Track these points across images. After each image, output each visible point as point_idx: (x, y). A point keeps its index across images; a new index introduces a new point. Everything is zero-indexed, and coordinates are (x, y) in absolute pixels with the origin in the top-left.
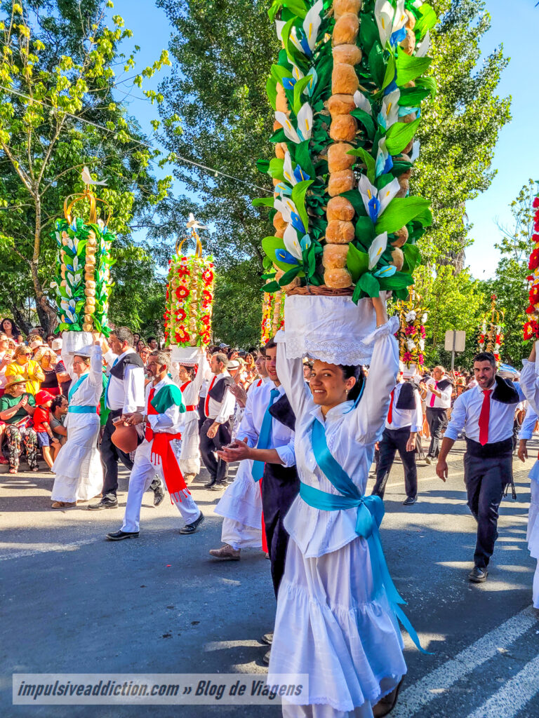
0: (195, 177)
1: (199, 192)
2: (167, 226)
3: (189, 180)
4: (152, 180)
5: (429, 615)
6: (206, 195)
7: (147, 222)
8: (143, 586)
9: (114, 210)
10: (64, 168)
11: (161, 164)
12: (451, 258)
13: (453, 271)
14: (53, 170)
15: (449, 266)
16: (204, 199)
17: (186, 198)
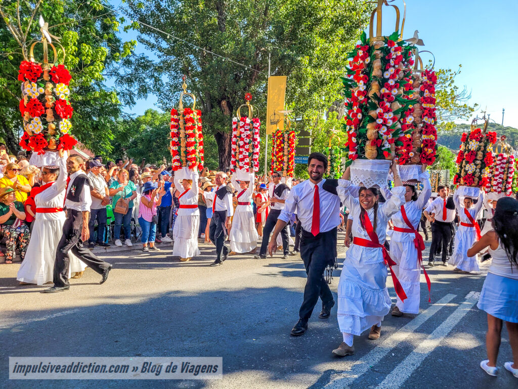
0: (153, 41)
1: (155, 51)
2: (129, 76)
3: (148, 43)
4: (118, 41)
5: (323, 348)
6: (161, 54)
7: (115, 73)
8: (117, 341)
9: (91, 61)
11: (126, 29)
12: (336, 107)
13: (338, 116)
15: (334, 112)
16: (159, 57)
17: (145, 56)
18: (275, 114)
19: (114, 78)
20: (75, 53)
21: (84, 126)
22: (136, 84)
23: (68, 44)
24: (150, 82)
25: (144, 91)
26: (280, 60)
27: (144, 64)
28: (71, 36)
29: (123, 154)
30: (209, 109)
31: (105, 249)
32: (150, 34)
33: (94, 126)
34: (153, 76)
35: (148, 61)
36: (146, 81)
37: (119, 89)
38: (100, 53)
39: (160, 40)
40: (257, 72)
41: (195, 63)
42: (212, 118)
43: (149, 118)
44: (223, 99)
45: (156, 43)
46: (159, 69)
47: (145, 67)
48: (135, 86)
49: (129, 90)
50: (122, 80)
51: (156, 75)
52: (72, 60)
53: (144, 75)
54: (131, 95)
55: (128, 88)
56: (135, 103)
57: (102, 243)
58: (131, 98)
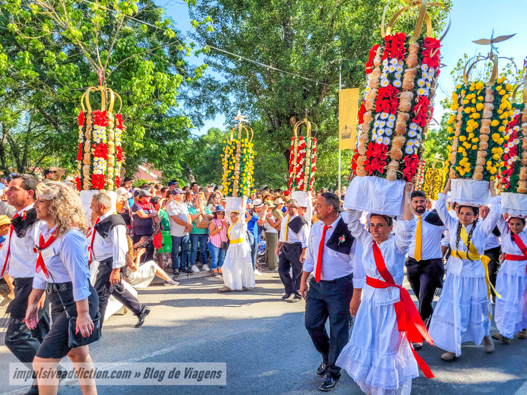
0: (219, 62)
1: (222, 72)
2: (197, 98)
3: (215, 65)
6: (228, 74)
7: (184, 96)
9: (167, 88)
10: (124, 57)
11: (197, 54)
14: (116, 59)
16: (226, 77)
17: (211, 77)
18: (346, 128)
19: (183, 101)
20: (151, 82)
21: (160, 152)
22: (204, 106)
23: (145, 73)
24: (217, 103)
25: (211, 111)
26: (351, 72)
27: (211, 86)
28: (147, 66)
29: (190, 173)
30: (276, 126)
31: (187, 275)
32: (216, 56)
33: (170, 151)
34: (220, 96)
35: (215, 82)
36: (213, 101)
37: (187, 111)
38: (175, 80)
39: (227, 61)
40: (326, 86)
41: (261, 81)
42: (281, 136)
43: (212, 137)
44: (292, 115)
45: (222, 64)
46: (226, 89)
47: (213, 88)
48: (203, 108)
49: (197, 112)
50: (191, 102)
51: (223, 94)
52: (150, 88)
53: (211, 96)
54: (199, 116)
55: (196, 110)
56: (203, 125)
57: (185, 270)
58: (199, 120)
